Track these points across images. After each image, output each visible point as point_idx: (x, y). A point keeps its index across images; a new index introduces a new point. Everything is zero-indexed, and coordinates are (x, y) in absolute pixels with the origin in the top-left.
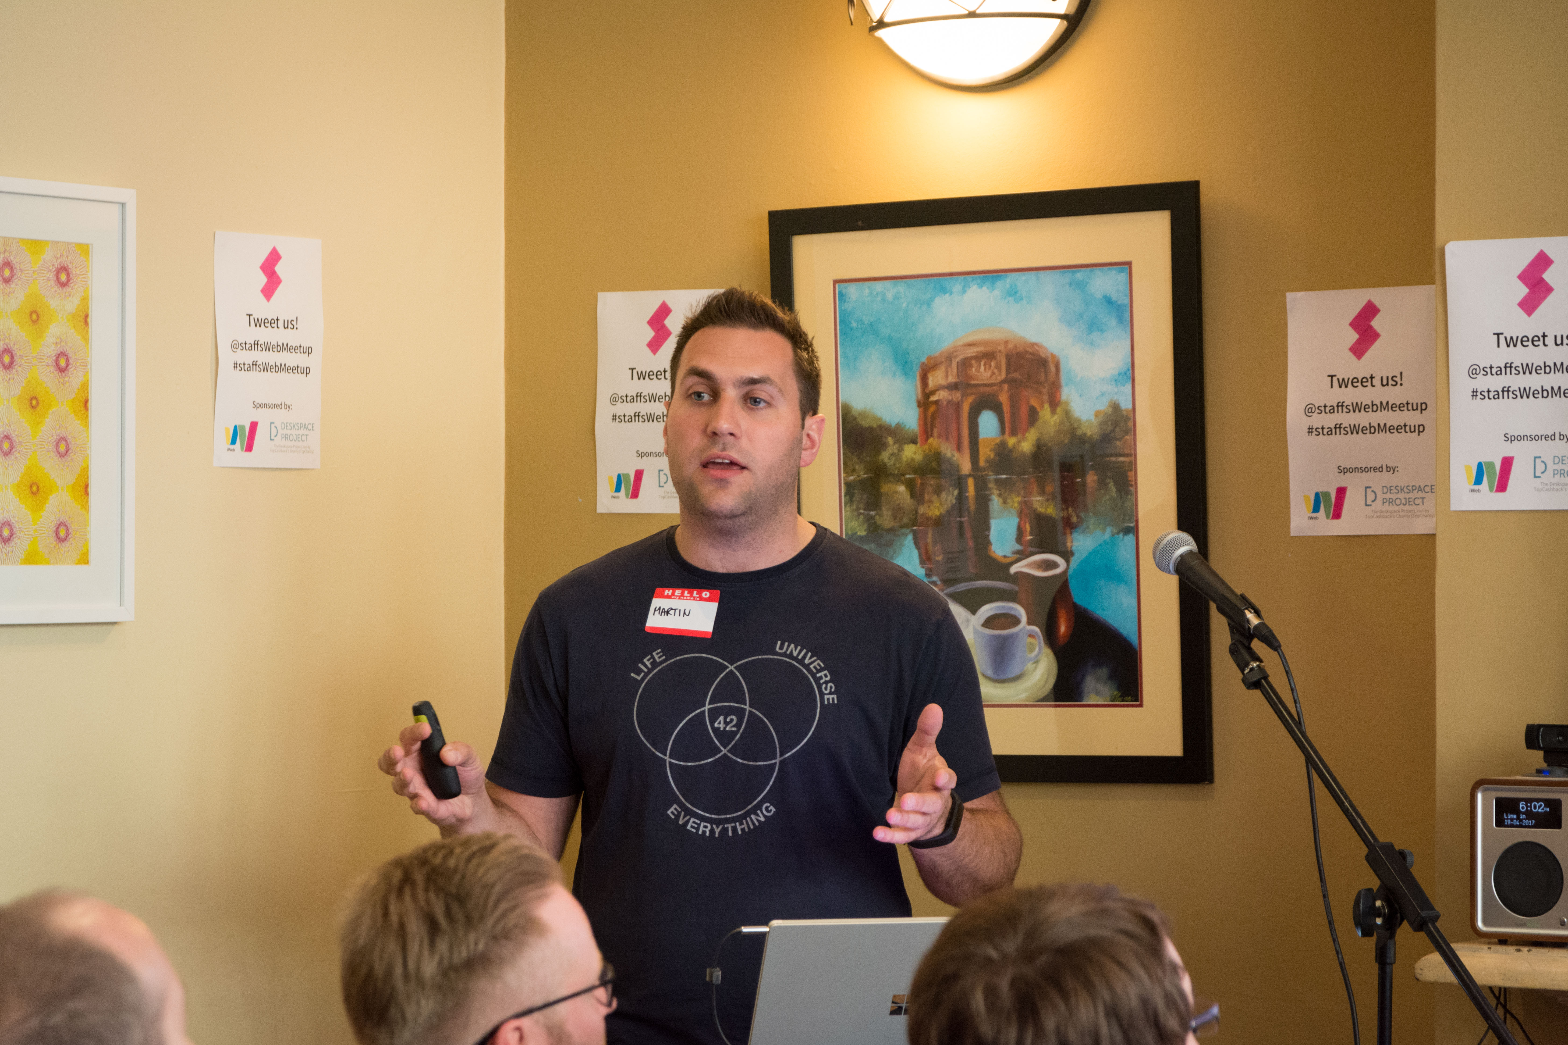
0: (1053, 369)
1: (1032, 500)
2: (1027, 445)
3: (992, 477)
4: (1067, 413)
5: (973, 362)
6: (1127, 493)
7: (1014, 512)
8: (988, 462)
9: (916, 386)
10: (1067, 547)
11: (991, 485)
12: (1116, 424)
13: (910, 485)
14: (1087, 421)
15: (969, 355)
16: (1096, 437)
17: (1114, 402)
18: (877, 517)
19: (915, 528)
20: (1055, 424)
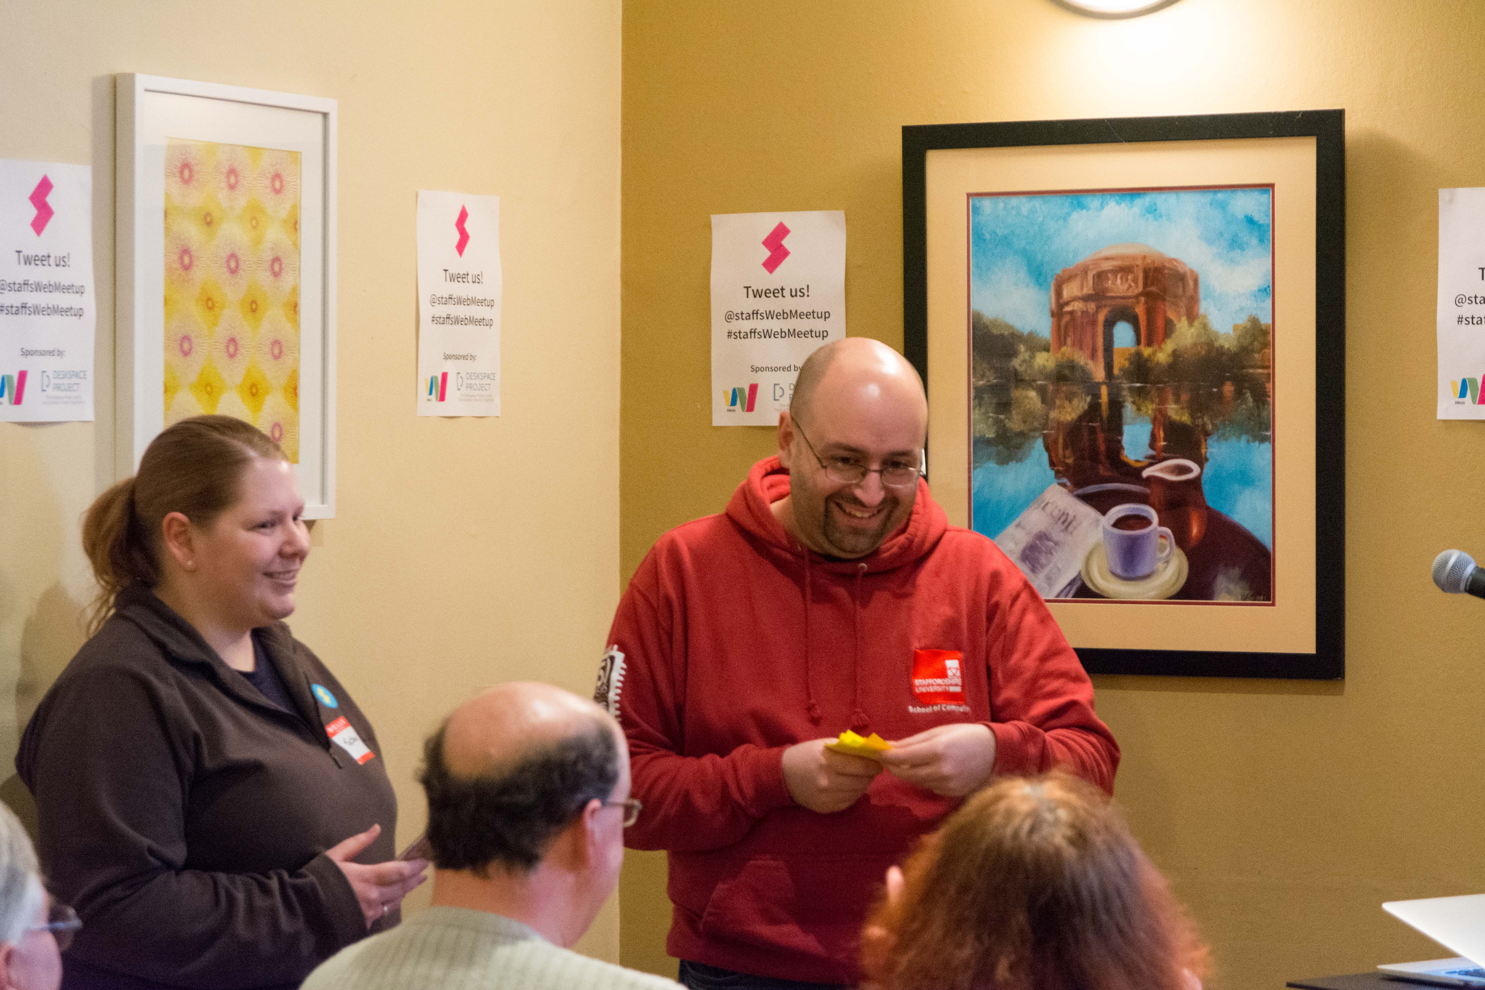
0: (1191, 283)
1: (1167, 408)
2: (1162, 356)
3: (1126, 385)
4: (1205, 326)
5: (1110, 275)
6: (1265, 403)
7: (1148, 419)
8: (1122, 370)
9: (1050, 298)
10: (1201, 454)
11: (1125, 393)
12: (1255, 338)
13: (1042, 392)
14: (1225, 334)
15: (1105, 269)
16: (1234, 349)
17: (1253, 317)
18: (1007, 421)
19: (1045, 432)
20: (1192, 335)
